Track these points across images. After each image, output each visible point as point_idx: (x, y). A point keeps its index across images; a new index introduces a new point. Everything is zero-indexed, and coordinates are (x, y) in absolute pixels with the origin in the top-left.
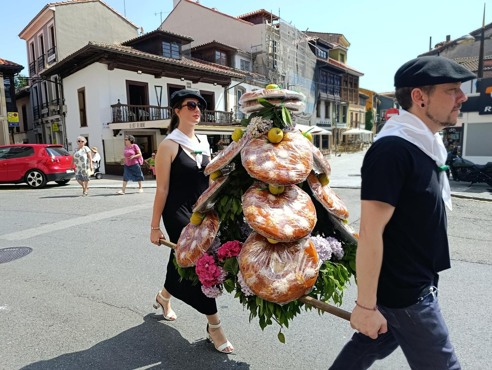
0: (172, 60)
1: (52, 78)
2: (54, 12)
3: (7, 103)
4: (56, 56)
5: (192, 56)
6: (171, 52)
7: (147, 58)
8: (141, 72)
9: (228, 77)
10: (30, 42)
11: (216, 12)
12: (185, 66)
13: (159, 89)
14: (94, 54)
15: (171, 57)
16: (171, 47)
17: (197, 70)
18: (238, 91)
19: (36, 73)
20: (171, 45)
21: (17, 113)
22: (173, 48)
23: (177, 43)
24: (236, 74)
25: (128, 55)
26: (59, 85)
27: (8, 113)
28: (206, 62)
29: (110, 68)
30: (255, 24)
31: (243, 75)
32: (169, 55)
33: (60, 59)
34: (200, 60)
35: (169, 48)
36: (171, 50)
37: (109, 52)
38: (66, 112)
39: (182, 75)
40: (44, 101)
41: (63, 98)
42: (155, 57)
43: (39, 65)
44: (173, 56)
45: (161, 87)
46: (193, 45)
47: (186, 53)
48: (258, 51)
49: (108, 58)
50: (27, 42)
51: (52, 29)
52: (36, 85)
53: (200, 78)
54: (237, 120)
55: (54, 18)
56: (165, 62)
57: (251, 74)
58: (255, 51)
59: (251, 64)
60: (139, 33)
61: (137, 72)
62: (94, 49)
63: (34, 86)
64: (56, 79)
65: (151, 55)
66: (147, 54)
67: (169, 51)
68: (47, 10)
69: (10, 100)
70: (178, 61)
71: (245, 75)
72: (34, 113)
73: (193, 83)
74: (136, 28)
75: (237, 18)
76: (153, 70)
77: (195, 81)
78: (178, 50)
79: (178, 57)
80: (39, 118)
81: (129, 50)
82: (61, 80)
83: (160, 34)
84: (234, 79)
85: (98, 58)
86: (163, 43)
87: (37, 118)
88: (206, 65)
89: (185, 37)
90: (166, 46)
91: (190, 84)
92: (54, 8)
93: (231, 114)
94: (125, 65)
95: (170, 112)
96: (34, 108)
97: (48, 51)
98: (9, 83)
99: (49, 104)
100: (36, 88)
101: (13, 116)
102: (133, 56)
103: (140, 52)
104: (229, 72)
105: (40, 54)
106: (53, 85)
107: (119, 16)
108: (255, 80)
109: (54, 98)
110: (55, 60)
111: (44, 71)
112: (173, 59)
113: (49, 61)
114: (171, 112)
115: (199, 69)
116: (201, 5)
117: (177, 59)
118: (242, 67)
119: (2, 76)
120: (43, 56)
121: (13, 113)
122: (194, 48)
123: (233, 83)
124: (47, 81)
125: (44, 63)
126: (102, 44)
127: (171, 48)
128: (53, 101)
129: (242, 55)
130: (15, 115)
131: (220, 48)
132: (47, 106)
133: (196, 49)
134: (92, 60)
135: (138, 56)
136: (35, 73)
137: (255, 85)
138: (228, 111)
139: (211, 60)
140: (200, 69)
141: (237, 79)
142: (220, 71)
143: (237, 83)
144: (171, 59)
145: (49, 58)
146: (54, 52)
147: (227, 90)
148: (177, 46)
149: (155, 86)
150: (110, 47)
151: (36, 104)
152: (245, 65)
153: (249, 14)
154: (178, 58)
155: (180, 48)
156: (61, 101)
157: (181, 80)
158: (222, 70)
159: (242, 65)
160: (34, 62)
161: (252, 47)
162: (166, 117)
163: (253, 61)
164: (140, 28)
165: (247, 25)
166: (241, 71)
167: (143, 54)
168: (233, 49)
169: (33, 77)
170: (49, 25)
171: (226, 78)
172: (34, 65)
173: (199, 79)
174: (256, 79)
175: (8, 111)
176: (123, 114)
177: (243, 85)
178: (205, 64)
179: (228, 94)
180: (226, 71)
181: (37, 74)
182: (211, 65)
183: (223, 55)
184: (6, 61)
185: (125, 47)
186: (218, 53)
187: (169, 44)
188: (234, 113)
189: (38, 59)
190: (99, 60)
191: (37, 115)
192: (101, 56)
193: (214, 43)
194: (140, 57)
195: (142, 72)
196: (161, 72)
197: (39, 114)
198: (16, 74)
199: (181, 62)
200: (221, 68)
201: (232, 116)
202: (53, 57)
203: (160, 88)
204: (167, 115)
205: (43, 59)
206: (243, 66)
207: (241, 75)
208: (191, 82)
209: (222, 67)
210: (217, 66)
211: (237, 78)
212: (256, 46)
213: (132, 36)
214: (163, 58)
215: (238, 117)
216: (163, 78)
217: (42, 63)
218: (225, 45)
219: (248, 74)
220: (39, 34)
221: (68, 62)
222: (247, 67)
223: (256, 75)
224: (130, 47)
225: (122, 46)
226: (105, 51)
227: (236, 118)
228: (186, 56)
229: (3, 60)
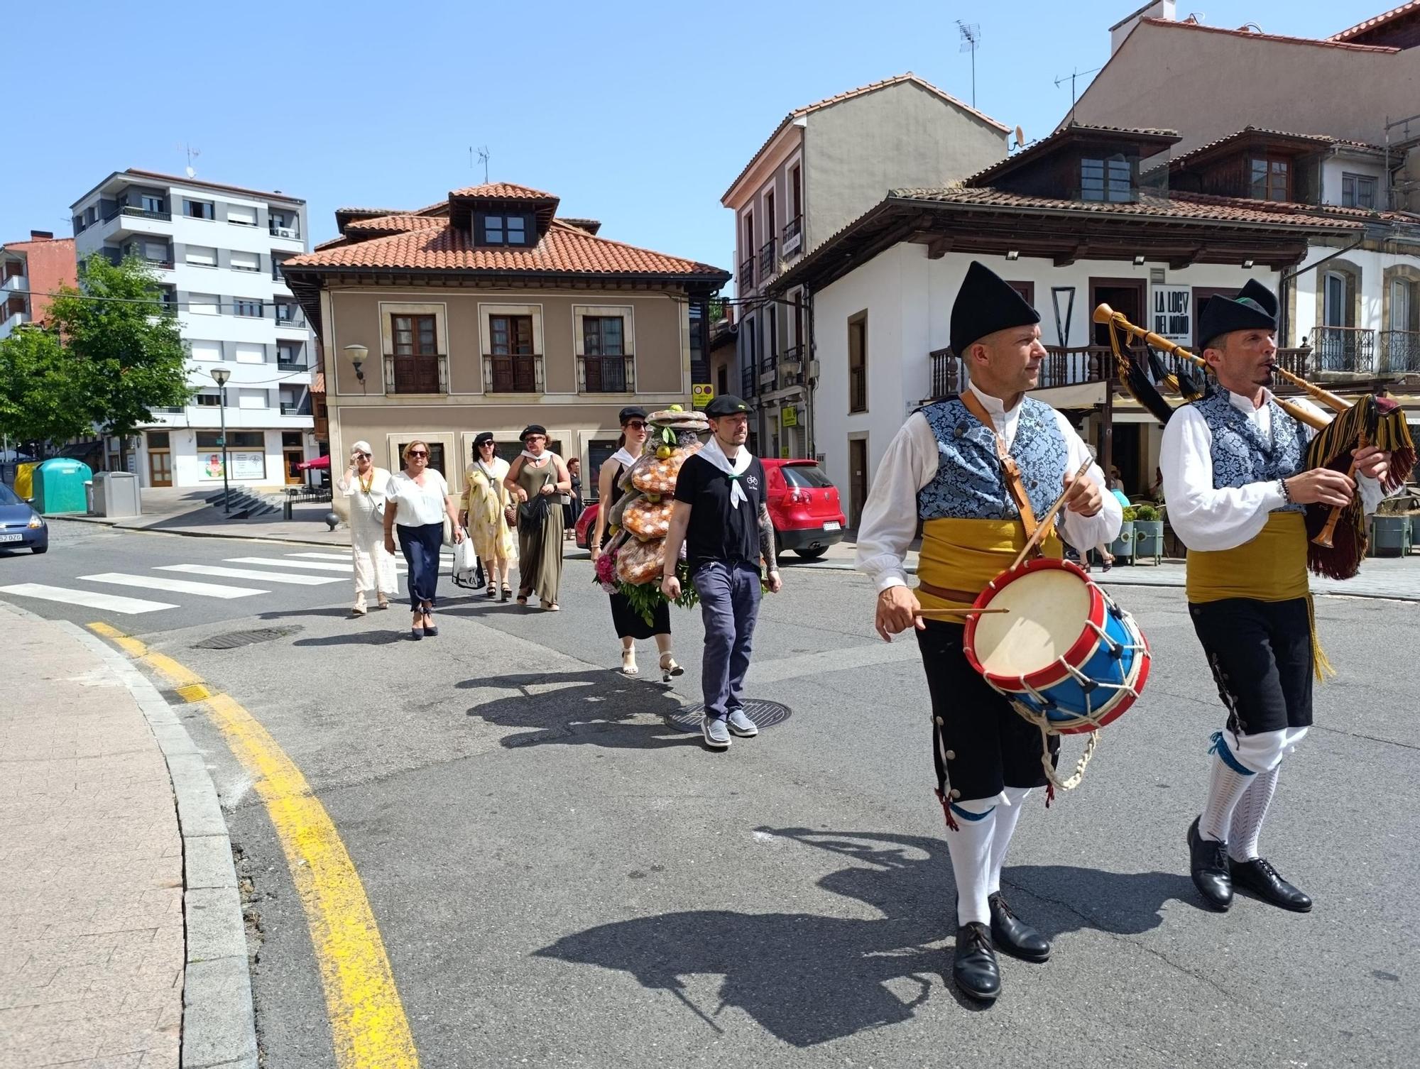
0: (1111, 208)
1: (789, 295)
2: (803, 129)
3: (693, 363)
4: (803, 239)
5: (1172, 186)
6: (1106, 184)
7: (1038, 213)
8: (1016, 254)
9: (1296, 236)
10: (744, 213)
11: (1256, 37)
12: (1151, 220)
13: (1063, 297)
14: (894, 223)
15: (1105, 200)
16: (1106, 169)
17: (1189, 226)
18: (1332, 279)
19: (754, 285)
20: (1106, 164)
21: (711, 386)
22: (1112, 174)
23: (1126, 155)
24: (1328, 222)
25: (985, 213)
26: (805, 309)
27: (694, 386)
28: (1218, 197)
29: (935, 254)
30: (1405, 47)
31: (1353, 224)
32: (1100, 195)
33: (812, 247)
34: (1195, 194)
35: (1100, 173)
36: (1106, 180)
37: (936, 210)
38: (818, 377)
39: (1138, 248)
40: (768, 353)
41: (812, 341)
42: (1062, 205)
43: (761, 265)
44: (1113, 196)
45: (1072, 289)
46: (1176, 152)
47: (1152, 182)
48: (1411, 136)
49: (931, 227)
50: (739, 214)
51: (796, 172)
52: (753, 314)
53: (1197, 251)
54: (1324, 372)
55: (802, 145)
56: (1090, 216)
57: (1383, 216)
58: (1402, 138)
59: (1382, 184)
60: (1011, 147)
61: (1006, 254)
62: (900, 207)
63: (748, 317)
64: (798, 295)
65: (1048, 204)
66: (1037, 202)
67: (1101, 184)
68: (789, 127)
69: (698, 357)
70: (1128, 208)
71: (1361, 224)
72: (744, 383)
73: (1171, 268)
74: (1003, 134)
75: (1330, 40)
76: (1051, 243)
77: (1179, 262)
78: (1127, 176)
79: (1127, 197)
80: (754, 395)
81: (986, 197)
82: (811, 299)
83: (1075, 139)
84: (1319, 239)
85: (905, 229)
86: (1084, 162)
87: (750, 395)
88: (1218, 209)
89: (1152, 133)
90: (1091, 169)
91: (1162, 271)
92: (802, 122)
93: (1304, 352)
94: (974, 239)
95: (1095, 361)
96: (744, 371)
97: (785, 229)
98: (699, 316)
99: (778, 360)
100: (751, 322)
101: (703, 394)
102: (1000, 213)
103: (1015, 198)
104: (1302, 218)
105: (765, 240)
106: (790, 310)
107: (959, 108)
108: (1398, 236)
109: (791, 343)
110: (797, 251)
111: (772, 279)
112: (1113, 203)
113: (785, 253)
114: (1099, 358)
115: (1195, 223)
116: (1201, 25)
117: (1123, 204)
118: (1348, 199)
119: (687, 299)
120: (772, 244)
121: (703, 386)
122: (1176, 163)
123: (1315, 254)
124: (776, 303)
125: (772, 258)
126: (919, 191)
127: (1106, 173)
128: (787, 352)
129: (1350, 156)
130: (708, 391)
131: (1269, 146)
132: (773, 366)
133: (1182, 164)
134: (889, 238)
135: (1013, 211)
136: (751, 286)
137: (1399, 253)
138: (1290, 347)
139: (1235, 190)
140: (1200, 223)
141: (1329, 238)
142: (1270, 219)
143: (1329, 252)
144: (1107, 207)
145: (784, 247)
146: (797, 230)
147: (1290, 277)
148: (1126, 165)
149: (1055, 290)
150: (941, 197)
151: (748, 363)
152: (1355, 191)
153: (1381, 19)
154: (1128, 200)
155: (1135, 167)
156: (806, 350)
157: (1135, 264)
158: (1276, 217)
159: (1348, 190)
160: (751, 261)
161: (1388, 128)
162: (1084, 376)
163: (1393, 174)
164: (1015, 129)
165: (1370, 56)
166: (1345, 210)
167: (1025, 202)
168: (1318, 142)
169: (747, 296)
170: (789, 165)
171: (1290, 240)
172: (751, 267)
173: (1194, 253)
174: (1405, 230)
175: (694, 382)
176: (962, 373)
177: (1353, 256)
178: (1214, 205)
179: (1291, 291)
180: (1290, 219)
181: (757, 288)
182: (1233, 205)
183: (1280, 167)
184: (696, 264)
185: (976, 191)
186: (1259, 166)
187: (1101, 163)
188: (1313, 352)
189: (761, 250)
190: (908, 236)
191: (750, 390)
192: (913, 224)
193: (1249, 133)
194: (1018, 212)
195: (1019, 255)
196: (1075, 248)
197: (753, 386)
198: (715, 292)
199: (1138, 209)
200: (1269, 210)
201: (1307, 362)
202: (795, 241)
203: (1067, 293)
204: (1087, 370)
205: (772, 251)
206: (1351, 194)
207: (1346, 223)
208: (1164, 265)
209: (1273, 206)
210: (1255, 208)
211: (1331, 234)
212: (1406, 121)
213: (992, 156)
214: (1085, 207)
215: (1325, 363)
216: (1079, 263)
217: (770, 261)
218: (1287, 136)
219: (1373, 219)
220: (765, 192)
221: (831, 250)
222: (1367, 196)
223: (1404, 219)
224: (987, 189)
225: (966, 191)
226: (925, 210)
227: (1319, 368)
228: (1149, 189)
229: (689, 263)
